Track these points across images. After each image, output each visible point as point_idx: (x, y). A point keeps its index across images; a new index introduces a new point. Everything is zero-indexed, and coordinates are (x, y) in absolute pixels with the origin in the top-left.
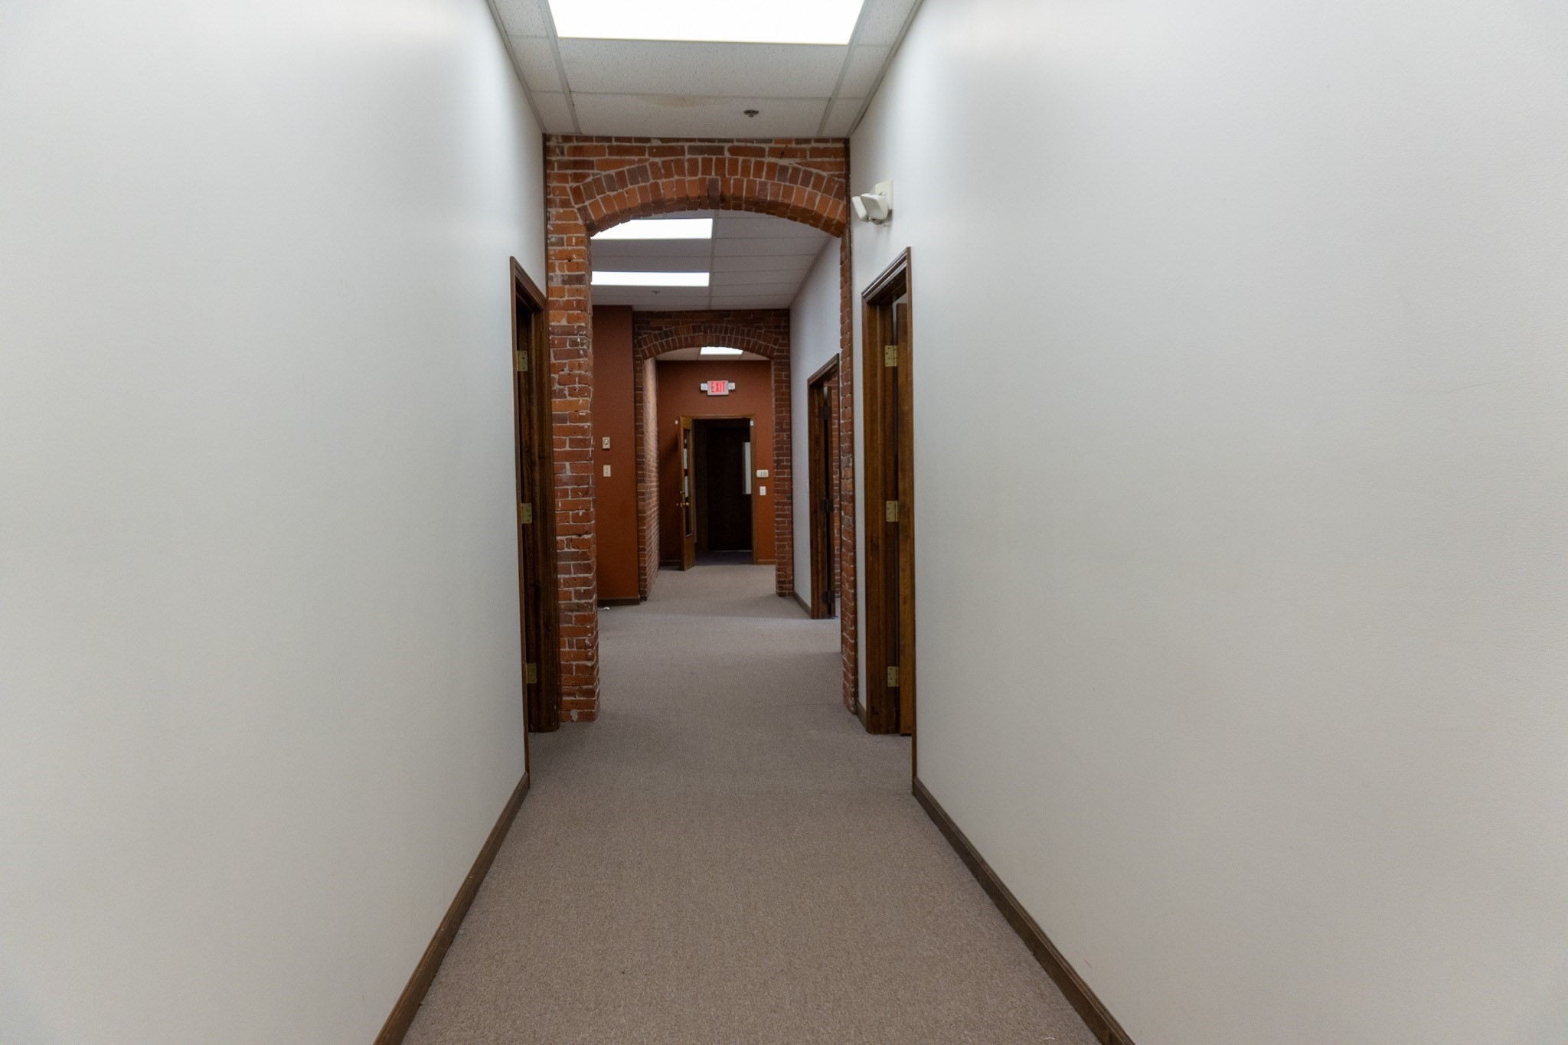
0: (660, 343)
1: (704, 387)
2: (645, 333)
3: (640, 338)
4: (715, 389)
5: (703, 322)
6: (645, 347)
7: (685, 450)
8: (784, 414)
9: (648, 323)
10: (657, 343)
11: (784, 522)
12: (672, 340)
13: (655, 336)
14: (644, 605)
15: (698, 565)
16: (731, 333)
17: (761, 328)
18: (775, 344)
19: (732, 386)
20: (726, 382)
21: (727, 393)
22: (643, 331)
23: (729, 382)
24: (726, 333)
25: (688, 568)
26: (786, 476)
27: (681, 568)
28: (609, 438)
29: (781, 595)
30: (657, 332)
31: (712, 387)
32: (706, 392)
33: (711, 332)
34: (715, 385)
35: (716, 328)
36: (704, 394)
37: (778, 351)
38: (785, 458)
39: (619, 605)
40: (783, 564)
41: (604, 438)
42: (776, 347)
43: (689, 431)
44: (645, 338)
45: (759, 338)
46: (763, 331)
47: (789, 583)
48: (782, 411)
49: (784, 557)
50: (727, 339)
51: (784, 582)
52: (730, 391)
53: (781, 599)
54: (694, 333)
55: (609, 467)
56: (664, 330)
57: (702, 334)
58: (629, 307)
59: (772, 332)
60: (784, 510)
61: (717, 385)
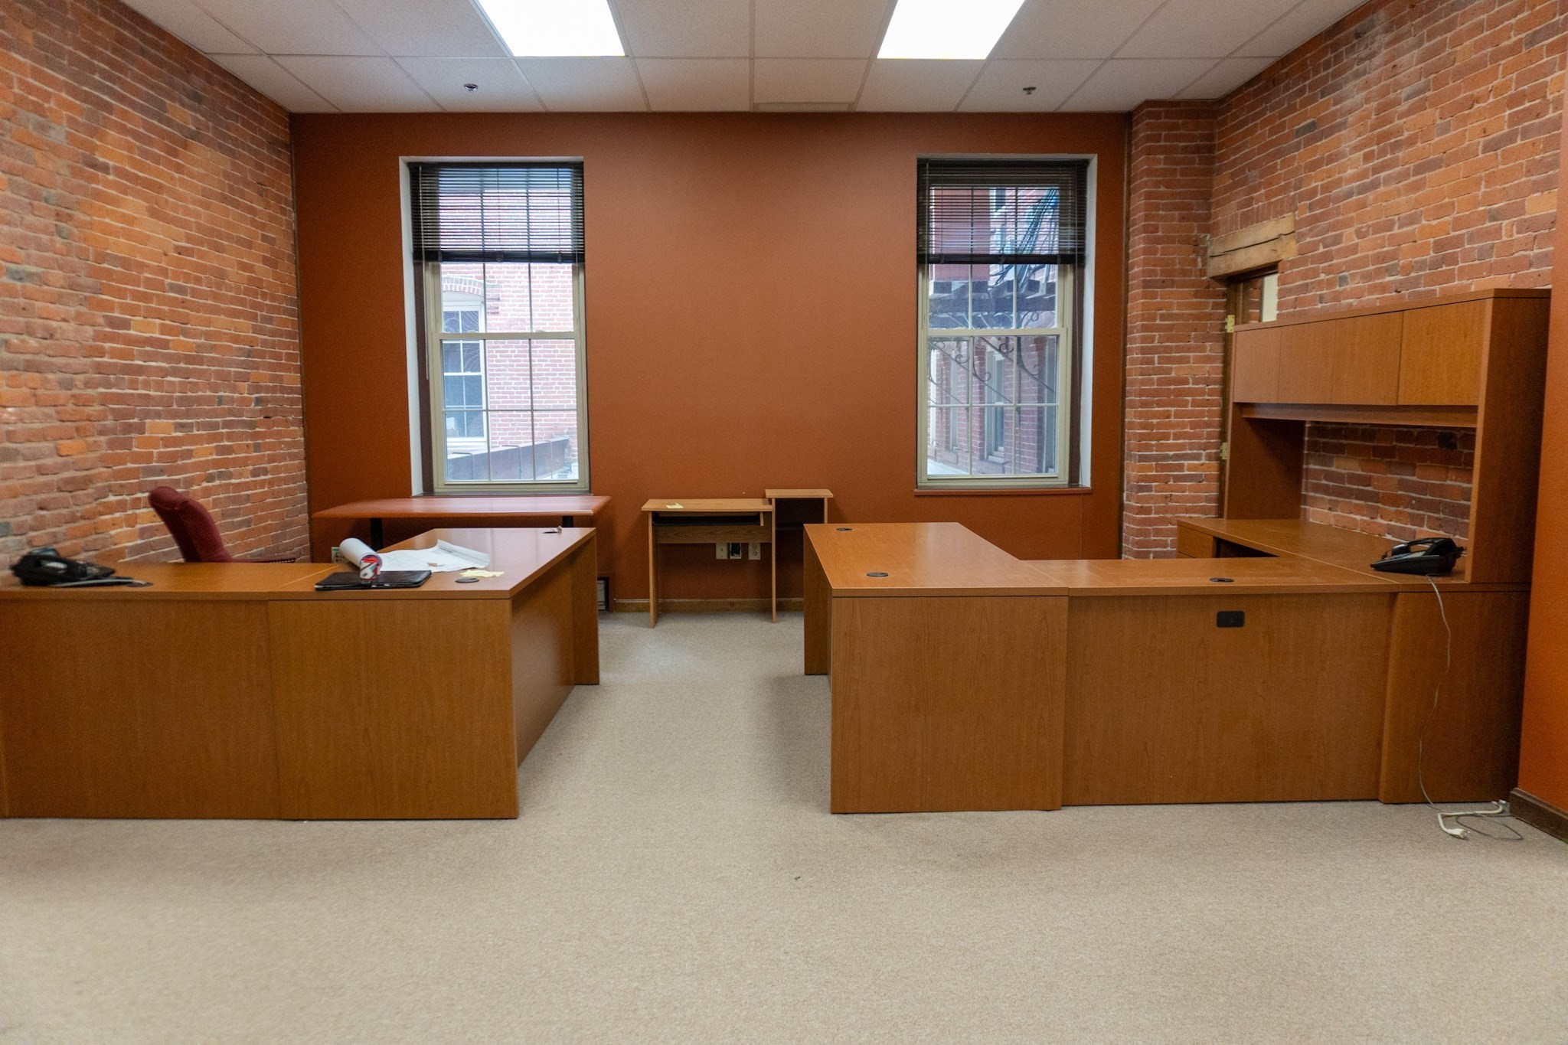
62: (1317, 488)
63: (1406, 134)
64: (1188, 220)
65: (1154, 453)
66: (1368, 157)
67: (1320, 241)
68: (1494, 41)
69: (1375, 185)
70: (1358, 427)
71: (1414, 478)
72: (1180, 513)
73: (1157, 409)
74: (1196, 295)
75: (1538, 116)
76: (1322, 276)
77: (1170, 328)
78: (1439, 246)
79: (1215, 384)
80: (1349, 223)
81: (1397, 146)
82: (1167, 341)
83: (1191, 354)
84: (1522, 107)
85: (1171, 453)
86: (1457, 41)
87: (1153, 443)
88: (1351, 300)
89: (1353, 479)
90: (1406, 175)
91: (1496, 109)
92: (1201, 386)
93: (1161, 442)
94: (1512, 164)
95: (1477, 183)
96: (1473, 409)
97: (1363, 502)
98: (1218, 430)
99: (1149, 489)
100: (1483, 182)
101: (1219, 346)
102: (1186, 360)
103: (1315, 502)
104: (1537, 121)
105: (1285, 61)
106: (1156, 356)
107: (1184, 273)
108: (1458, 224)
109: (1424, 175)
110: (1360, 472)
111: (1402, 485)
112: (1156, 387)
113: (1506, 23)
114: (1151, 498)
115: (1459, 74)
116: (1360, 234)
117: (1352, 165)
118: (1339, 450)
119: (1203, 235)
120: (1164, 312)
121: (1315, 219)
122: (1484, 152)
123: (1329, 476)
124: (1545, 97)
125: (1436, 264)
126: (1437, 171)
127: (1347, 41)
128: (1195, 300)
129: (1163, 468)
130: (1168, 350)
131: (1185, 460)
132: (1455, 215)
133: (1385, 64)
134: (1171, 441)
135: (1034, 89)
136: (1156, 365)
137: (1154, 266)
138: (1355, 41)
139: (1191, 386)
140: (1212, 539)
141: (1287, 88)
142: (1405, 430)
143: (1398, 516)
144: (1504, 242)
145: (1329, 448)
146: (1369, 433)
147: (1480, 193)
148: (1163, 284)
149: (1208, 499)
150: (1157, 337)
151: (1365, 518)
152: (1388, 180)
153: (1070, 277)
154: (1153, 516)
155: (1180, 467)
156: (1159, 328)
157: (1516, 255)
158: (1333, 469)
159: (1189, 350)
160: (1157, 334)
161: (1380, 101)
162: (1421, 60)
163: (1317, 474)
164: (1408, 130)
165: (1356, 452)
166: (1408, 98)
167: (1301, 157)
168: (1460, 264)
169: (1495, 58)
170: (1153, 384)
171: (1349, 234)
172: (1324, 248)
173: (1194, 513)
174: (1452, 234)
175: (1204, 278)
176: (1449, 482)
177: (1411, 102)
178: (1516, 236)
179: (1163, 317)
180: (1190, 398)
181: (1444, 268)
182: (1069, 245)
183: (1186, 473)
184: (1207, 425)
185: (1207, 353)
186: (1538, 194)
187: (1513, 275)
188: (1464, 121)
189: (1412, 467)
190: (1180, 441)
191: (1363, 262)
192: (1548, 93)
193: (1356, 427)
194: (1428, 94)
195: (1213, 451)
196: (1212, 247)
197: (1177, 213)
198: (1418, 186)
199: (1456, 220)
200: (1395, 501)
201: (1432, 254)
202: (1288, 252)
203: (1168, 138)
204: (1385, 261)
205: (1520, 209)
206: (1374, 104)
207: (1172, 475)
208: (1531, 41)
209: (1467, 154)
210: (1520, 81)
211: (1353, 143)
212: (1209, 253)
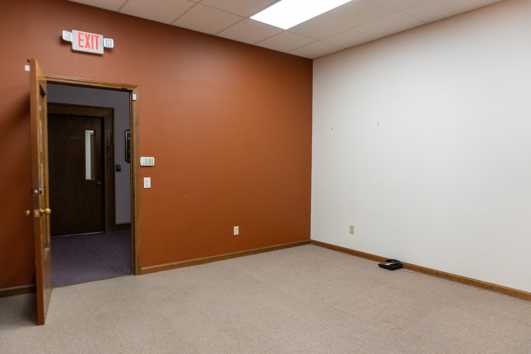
1: (67, 36)
4: (83, 44)
19: (109, 43)
20: (101, 36)
21: (101, 51)
23: (105, 37)
31: (80, 40)
32: (70, 44)
36: (67, 46)
52: (106, 49)
61: (87, 38)
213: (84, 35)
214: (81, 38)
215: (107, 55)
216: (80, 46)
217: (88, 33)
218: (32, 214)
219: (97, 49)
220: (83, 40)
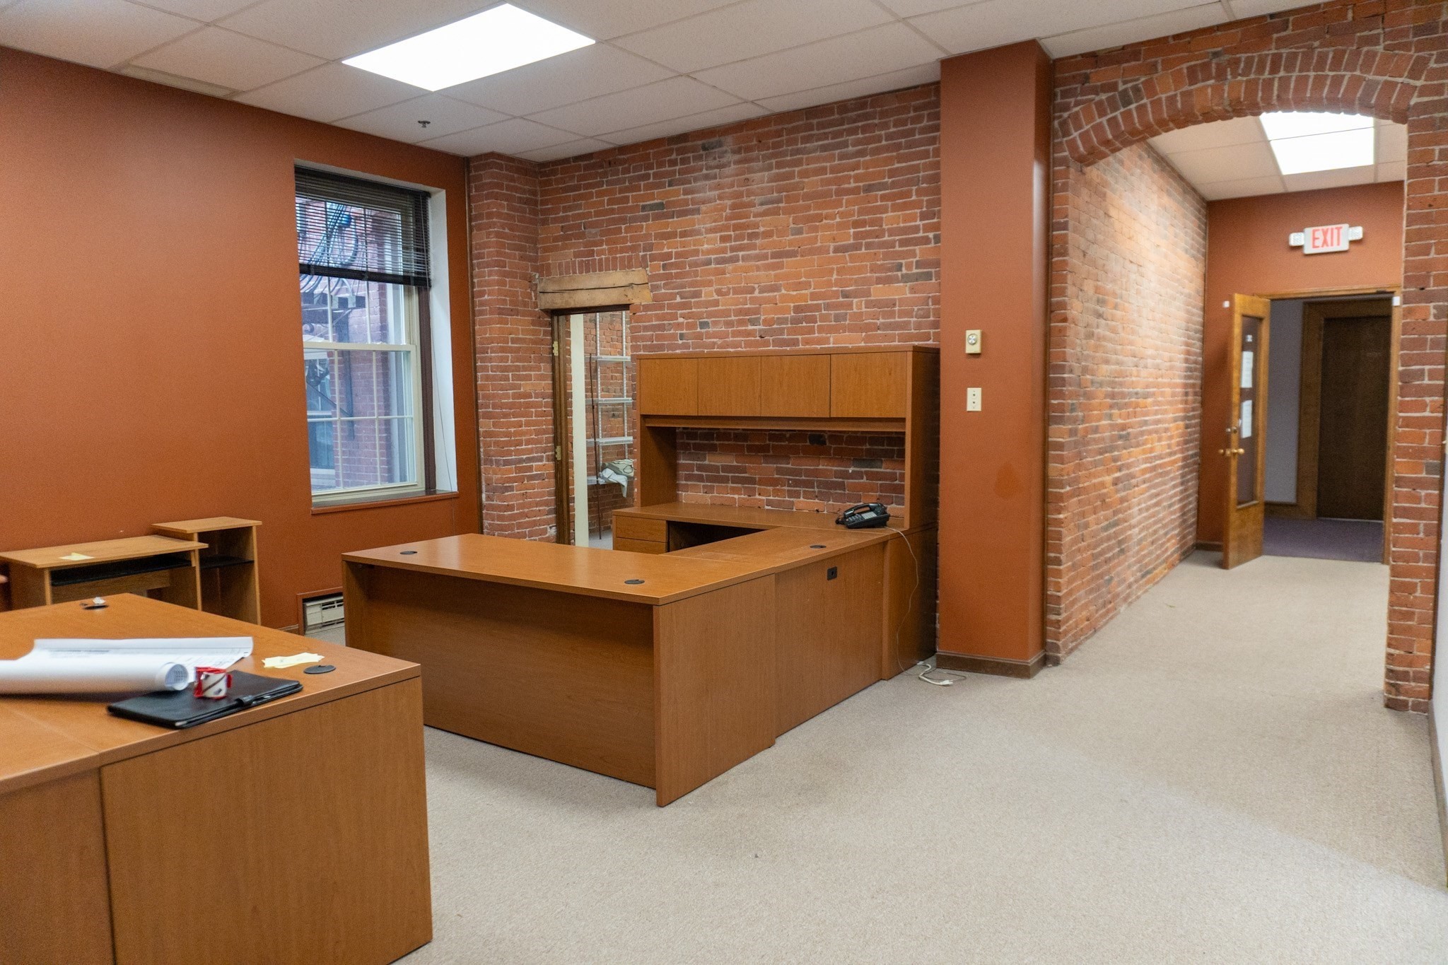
0: (1109, 121)
1: (1295, 239)
2: (1077, 104)
3: (1066, 115)
4: (1319, 243)
5: (1216, 54)
6: (1075, 134)
7: (1248, 357)
8: (1433, 255)
9: (1087, 78)
10: (1104, 120)
11: (1413, 529)
12: (1137, 108)
13: (1099, 105)
14: (1047, 679)
15: (1270, 553)
16: (1288, 69)
17: (1373, 41)
18: (1414, 74)
19: (1357, 233)
20: (1345, 226)
21: (1345, 246)
22: (1072, 100)
23: (1351, 226)
24: (1274, 70)
25: (1239, 562)
26: (1427, 414)
27: (1223, 564)
28: (978, 332)
29: (1391, 705)
30: (1104, 96)
31: (1315, 239)
32: (1300, 248)
33: (1235, 75)
34: (1319, 234)
35: (1249, 62)
36: (1298, 253)
37: (1423, 91)
38: (1427, 367)
39: (987, 672)
40: (1408, 630)
41: (968, 332)
42: (1419, 83)
43: (1260, 319)
44: (1077, 113)
45: (1367, 67)
46: (1380, 48)
47: (1417, 678)
48: (1429, 247)
49: (1409, 616)
50: (1276, 84)
51: (1405, 676)
52: (1352, 242)
53: (1388, 718)
54: (1191, 84)
55: (978, 391)
56: (1121, 87)
57: (1212, 82)
58: (1031, 46)
59: (1406, 46)
60: (1418, 499)
61: (1325, 233)
62: (688, 478)
63: (762, 229)
64: (524, 260)
65: (513, 457)
66: (723, 239)
67: (678, 293)
68: (838, 181)
69: (734, 260)
70: (730, 431)
71: (790, 466)
72: (533, 507)
73: (513, 419)
74: (533, 323)
75: (877, 237)
76: (681, 320)
77: (518, 350)
78: (798, 309)
79: (548, 398)
80: (709, 284)
81: (753, 236)
82: (517, 362)
83: (532, 373)
84: (863, 229)
85: (525, 457)
86: (804, 174)
87: (512, 448)
88: (715, 340)
89: (726, 469)
90: (765, 257)
91: (841, 226)
92: (540, 399)
93: (517, 447)
94: (858, 264)
95: (831, 272)
96: (903, 420)
97: (740, 485)
98: (551, 435)
99: (511, 489)
100: (835, 272)
101: (549, 366)
102: (528, 378)
103: (686, 488)
104: (877, 240)
105: (623, 149)
106: (510, 374)
107: (525, 304)
108: (814, 296)
109: (781, 260)
110: (735, 464)
111: (779, 471)
112: (511, 400)
113: (846, 173)
114: (512, 497)
115: (807, 197)
116: (719, 292)
117: (708, 244)
118: (713, 449)
119: (534, 273)
120: (513, 336)
121: (669, 277)
122: (834, 252)
123: (700, 468)
124: (881, 226)
125: (795, 321)
126: (793, 259)
127: (694, 150)
128: (532, 327)
129: (519, 470)
130: (518, 369)
131: (533, 462)
132: (812, 290)
133: (737, 175)
134: (524, 447)
135: (429, 123)
136: (511, 381)
137: (506, 296)
138: (701, 152)
139: (533, 399)
140: (665, 522)
141: (627, 171)
142: (777, 433)
143: (776, 493)
144: (854, 313)
145: (699, 448)
146: (742, 436)
147: (833, 279)
148: (512, 312)
149: (549, 494)
150: (510, 358)
151: (742, 496)
152: (745, 259)
153: (415, 298)
154: (516, 512)
155: (530, 469)
156: (511, 350)
157: (865, 321)
158: (707, 462)
159: (531, 369)
160: (509, 355)
161: (734, 201)
162: (771, 180)
163: (690, 467)
164: (763, 226)
165: (727, 450)
166: (762, 204)
167: (649, 227)
168: (819, 323)
169: (840, 193)
170: (509, 398)
171: (708, 293)
172: (681, 299)
173: (541, 506)
174: (810, 302)
175: (537, 310)
176: (821, 467)
177: (765, 207)
178: (864, 310)
179: (514, 341)
180: (533, 410)
181: (804, 324)
182: (413, 268)
183: (535, 473)
184: (545, 432)
185: (542, 372)
186: (881, 286)
187: (864, 334)
188: (815, 229)
189: (786, 458)
190: (530, 446)
191: (726, 313)
192: (884, 225)
193: (728, 431)
194: (781, 205)
195: (550, 453)
196: (542, 285)
197: (517, 253)
198: (779, 266)
199: (812, 294)
200: (774, 482)
201: (792, 314)
202: (641, 297)
203: (508, 188)
204: (750, 316)
205: (868, 294)
206: (729, 202)
207: (526, 476)
208: (868, 189)
209: (822, 251)
210: (860, 213)
211: (708, 226)
212: (539, 289)
213: (1319, 231)
214: (1317, 236)
215: (1355, 247)
216: (1314, 247)
217: (1325, 228)
218: (1224, 453)
219: (1338, 244)
220: (1317, 239)
